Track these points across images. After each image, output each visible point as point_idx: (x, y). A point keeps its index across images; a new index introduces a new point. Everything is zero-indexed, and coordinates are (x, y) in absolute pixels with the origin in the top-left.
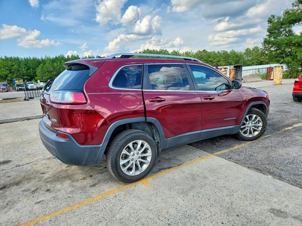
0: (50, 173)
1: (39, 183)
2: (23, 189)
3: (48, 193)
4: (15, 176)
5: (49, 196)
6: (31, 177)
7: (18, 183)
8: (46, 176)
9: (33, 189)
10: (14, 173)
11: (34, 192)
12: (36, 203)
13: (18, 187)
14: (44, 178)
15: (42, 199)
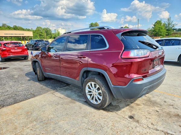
0: (153, 109)
1: (165, 108)
2: (176, 110)
3: (167, 101)
4: (176, 123)
5: (167, 100)
6: (166, 114)
7: (177, 116)
8: (157, 109)
9: (171, 107)
10: (175, 127)
11: (172, 105)
12: (175, 101)
13: (179, 113)
14: (160, 108)
15: (171, 101)
